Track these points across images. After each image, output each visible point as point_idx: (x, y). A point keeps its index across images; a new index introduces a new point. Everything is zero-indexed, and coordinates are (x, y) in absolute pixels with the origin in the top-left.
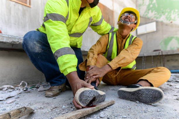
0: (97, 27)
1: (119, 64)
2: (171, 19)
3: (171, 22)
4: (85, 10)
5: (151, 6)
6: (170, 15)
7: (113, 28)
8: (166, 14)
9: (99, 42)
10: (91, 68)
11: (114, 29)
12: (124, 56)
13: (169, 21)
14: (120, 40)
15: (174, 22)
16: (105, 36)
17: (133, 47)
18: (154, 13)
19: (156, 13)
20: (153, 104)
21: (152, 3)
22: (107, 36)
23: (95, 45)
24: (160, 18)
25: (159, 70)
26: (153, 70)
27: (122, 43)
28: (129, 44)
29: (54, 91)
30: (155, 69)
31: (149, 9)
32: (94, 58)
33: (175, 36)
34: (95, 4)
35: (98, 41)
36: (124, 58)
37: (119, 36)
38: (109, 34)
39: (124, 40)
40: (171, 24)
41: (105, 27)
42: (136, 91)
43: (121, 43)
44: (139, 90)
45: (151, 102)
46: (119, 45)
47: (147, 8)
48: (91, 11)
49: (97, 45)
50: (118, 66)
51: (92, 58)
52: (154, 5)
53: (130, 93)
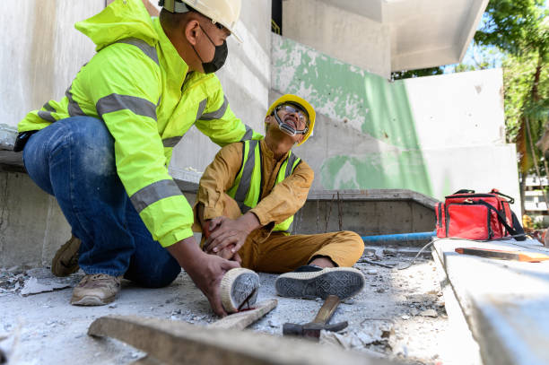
0: (211, 122)
1: (273, 216)
2: (344, 114)
3: (346, 122)
4: (194, 82)
5: (306, 71)
6: (345, 104)
7: (249, 132)
8: (337, 99)
9: (219, 157)
10: (215, 225)
11: (252, 134)
12: (284, 199)
13: (341, 117)
14: (269, 162)
15: (349, 122)
16: (235, 147)
17: (298, 181)
18: (310, 90)
19: (315, 91)
20: (347, 301)
21: (307, 64)
22: (239, 147)
23: (212, 166)
24: (323, 106)
25: (346, 238)
26: (334, 236)
27: (274, 169)
28: (287, 175)
29: (105, 286)
30: (339, 236)
31: (299, 77)
32: (220, 200)
33: (352, 155)
34: (216, 64)
35: (216, 157)
36: (284, 202)
37: (268, 153)
38: (243, 142)
39: (279, 164)
40: (344, 125)
41: (233, 125)
42: (316, 278)
43: (270, 168)
44: (325, 275)
45: (344, 297)
46: (267, 174)
47: (297, 74)
48: (206, 82)
49: (215, 165)
50: (272, 220)
51: (217, 200)
52: (311, 69)
53: (304, 281)
